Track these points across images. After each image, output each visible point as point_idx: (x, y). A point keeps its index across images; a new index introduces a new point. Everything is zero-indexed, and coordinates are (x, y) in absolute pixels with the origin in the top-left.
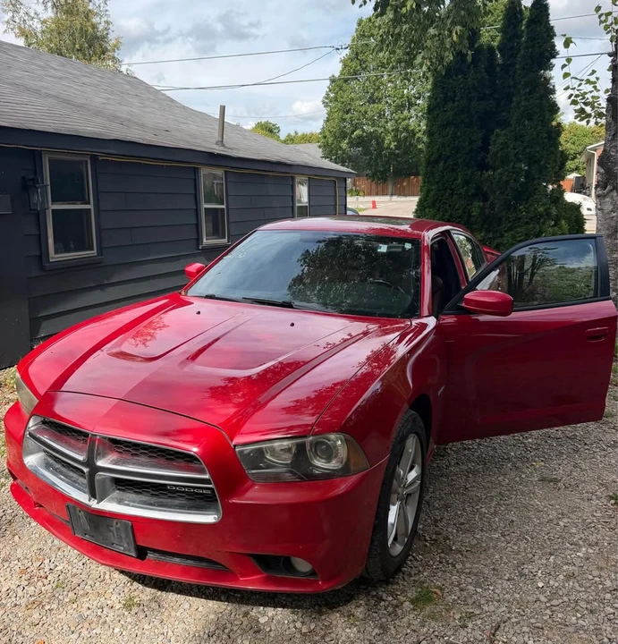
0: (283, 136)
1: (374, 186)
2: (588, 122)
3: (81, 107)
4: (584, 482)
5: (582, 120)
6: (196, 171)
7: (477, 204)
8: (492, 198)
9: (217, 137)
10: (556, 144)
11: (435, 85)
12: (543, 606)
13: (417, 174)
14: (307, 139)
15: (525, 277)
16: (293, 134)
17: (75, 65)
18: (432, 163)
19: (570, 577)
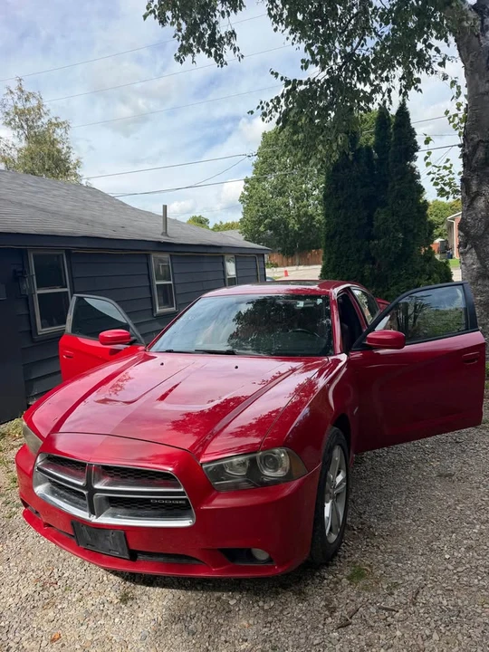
0: (211, 226)
1: (285, 259)
2: (448, 198)
3: (54, 213)
4: (473, 475)
5: (442, 196)
6: (148, 256)
7: (368, 266)
8: (378, 261)
9: (161, 229)
10: (425, 216)
11: (327, 177)
12: (451, 573)
13: (317, 248)
14: (230, 227)
15: (410, 320)
16: (219, 223)
17: (45, 181)
18: (330, 237)
19: (469, 548)
